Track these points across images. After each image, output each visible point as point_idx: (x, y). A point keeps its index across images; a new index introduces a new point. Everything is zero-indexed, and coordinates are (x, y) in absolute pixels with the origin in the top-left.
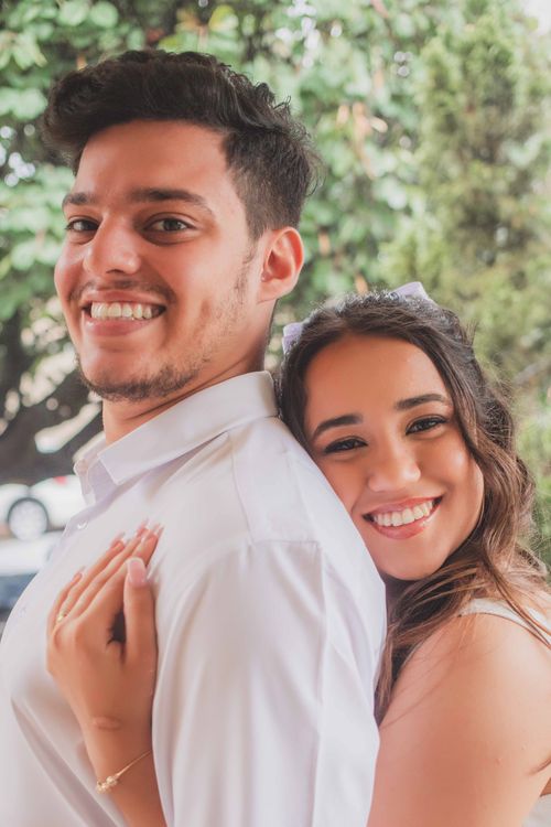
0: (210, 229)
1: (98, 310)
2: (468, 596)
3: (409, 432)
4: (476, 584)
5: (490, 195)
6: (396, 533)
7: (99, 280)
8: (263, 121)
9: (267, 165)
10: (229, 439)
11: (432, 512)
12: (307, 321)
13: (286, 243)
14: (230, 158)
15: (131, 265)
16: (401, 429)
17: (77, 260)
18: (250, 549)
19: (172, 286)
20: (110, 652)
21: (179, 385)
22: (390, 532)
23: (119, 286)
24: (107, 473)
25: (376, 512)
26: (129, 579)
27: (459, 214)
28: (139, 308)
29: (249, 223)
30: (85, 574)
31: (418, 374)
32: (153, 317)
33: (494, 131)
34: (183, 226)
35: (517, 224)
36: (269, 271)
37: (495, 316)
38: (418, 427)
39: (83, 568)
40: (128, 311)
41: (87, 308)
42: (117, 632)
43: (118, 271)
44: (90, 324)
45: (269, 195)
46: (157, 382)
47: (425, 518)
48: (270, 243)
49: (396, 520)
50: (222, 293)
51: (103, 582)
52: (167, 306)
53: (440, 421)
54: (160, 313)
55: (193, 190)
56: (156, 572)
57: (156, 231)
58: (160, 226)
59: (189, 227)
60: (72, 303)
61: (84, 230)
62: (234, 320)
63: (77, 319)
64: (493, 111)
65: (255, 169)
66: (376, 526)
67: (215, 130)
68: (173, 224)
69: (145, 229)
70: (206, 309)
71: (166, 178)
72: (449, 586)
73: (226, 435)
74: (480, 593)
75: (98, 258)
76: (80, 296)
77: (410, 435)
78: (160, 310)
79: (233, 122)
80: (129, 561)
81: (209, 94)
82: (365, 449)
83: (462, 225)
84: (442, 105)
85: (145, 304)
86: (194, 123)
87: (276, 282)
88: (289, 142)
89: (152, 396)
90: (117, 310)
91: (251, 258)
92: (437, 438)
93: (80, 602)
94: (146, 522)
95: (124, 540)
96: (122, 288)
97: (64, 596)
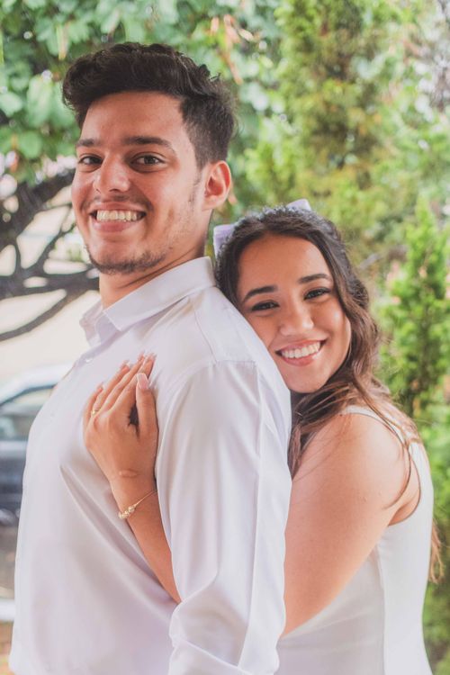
0: (173, 163)
1: (102, 215)
2: (345, 404)
3: (306, 298)
4: (349, 396)
5: (340, 107)
6: (298, 362)
7: (103, 196)
8: (205, 90)
9: (208, 120)
10: (189, 302)
11: (319, 350)
12: (237, 224)
13: (219, 171)
14: (185, 117)
15: (124, 186)
16: (301, 296)
17: (88, 182)
18: (214, 366)
19: (151, 199)
20: (130, 430)
21: (154, 264)
22: (294, 362)
23: (117, 200)
24: (111, 324)
25: (284, 350)
26: (139, 386)
27: (314, 124)
28: (129, 213)
29: (197, 158)
30: (105, 387)
31: (312, 261)
32: (138, 219)
33: (345, 50)
34: (157, 161)
35: (363, 131)
36: (209, 190)
37: (343, 213)
38: (311, 295)
39: (103, 383)
40: (122, 216)
41: (94, 214)
42: (133, 418)
43: (116, 190)
44: (97, 224)
45: (209, 140)
46: (140, 261)
47: (315, 353)
48: (210, 171)
49: (298, 354)
50: (181, 203)
51: (121, 389)
52: (147, 212)
53: (325, 291)
54: (142, 217)
55: (163, 137)
56: (155, 383)
57: (139, 164)
58: (142, 161)
59: (161, 161)
60: (83, 212)
61: (91, 163)
62: (188, 222)
63: (86, 221)
64: (344, 33)
65: (200, 123)
66: (284, 358)
67: (176, 98)
68: (150, 159)
69: (132, 163)
70: (171, 214)
71: (147, 130)
72: (334, 398)
73: (187, 299)
74: (352, 402)
75: (104, 180)
76: (89, 206)
77: (307, 300)
78: (142, 215)
79: (187, 92)
80: (137, 375)
81: (172, 74)
82: (278, 309)
83: (315, 133)
84: (301, 29)
85: (133, 211)
86: (162, 93)
87: (213, 197)
88: (221, 104)
89: (136, 270)
90: (115, 215)
91: (198, 181)
92: (323, 303)
93: (107, 401)
94: (143, 352)
95: (128, 364)
96: (118, 201)
97: (94, 399)
